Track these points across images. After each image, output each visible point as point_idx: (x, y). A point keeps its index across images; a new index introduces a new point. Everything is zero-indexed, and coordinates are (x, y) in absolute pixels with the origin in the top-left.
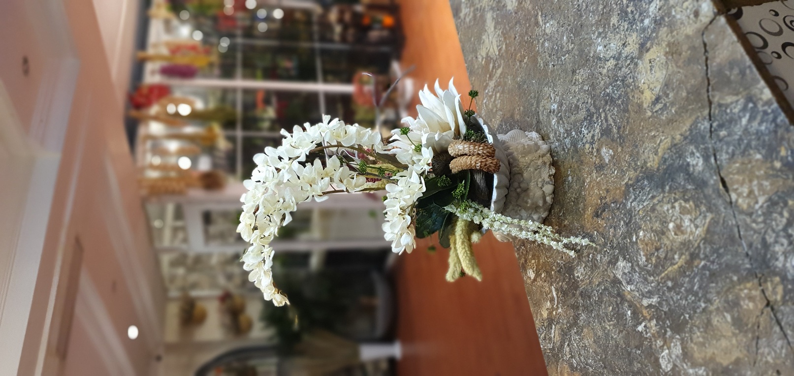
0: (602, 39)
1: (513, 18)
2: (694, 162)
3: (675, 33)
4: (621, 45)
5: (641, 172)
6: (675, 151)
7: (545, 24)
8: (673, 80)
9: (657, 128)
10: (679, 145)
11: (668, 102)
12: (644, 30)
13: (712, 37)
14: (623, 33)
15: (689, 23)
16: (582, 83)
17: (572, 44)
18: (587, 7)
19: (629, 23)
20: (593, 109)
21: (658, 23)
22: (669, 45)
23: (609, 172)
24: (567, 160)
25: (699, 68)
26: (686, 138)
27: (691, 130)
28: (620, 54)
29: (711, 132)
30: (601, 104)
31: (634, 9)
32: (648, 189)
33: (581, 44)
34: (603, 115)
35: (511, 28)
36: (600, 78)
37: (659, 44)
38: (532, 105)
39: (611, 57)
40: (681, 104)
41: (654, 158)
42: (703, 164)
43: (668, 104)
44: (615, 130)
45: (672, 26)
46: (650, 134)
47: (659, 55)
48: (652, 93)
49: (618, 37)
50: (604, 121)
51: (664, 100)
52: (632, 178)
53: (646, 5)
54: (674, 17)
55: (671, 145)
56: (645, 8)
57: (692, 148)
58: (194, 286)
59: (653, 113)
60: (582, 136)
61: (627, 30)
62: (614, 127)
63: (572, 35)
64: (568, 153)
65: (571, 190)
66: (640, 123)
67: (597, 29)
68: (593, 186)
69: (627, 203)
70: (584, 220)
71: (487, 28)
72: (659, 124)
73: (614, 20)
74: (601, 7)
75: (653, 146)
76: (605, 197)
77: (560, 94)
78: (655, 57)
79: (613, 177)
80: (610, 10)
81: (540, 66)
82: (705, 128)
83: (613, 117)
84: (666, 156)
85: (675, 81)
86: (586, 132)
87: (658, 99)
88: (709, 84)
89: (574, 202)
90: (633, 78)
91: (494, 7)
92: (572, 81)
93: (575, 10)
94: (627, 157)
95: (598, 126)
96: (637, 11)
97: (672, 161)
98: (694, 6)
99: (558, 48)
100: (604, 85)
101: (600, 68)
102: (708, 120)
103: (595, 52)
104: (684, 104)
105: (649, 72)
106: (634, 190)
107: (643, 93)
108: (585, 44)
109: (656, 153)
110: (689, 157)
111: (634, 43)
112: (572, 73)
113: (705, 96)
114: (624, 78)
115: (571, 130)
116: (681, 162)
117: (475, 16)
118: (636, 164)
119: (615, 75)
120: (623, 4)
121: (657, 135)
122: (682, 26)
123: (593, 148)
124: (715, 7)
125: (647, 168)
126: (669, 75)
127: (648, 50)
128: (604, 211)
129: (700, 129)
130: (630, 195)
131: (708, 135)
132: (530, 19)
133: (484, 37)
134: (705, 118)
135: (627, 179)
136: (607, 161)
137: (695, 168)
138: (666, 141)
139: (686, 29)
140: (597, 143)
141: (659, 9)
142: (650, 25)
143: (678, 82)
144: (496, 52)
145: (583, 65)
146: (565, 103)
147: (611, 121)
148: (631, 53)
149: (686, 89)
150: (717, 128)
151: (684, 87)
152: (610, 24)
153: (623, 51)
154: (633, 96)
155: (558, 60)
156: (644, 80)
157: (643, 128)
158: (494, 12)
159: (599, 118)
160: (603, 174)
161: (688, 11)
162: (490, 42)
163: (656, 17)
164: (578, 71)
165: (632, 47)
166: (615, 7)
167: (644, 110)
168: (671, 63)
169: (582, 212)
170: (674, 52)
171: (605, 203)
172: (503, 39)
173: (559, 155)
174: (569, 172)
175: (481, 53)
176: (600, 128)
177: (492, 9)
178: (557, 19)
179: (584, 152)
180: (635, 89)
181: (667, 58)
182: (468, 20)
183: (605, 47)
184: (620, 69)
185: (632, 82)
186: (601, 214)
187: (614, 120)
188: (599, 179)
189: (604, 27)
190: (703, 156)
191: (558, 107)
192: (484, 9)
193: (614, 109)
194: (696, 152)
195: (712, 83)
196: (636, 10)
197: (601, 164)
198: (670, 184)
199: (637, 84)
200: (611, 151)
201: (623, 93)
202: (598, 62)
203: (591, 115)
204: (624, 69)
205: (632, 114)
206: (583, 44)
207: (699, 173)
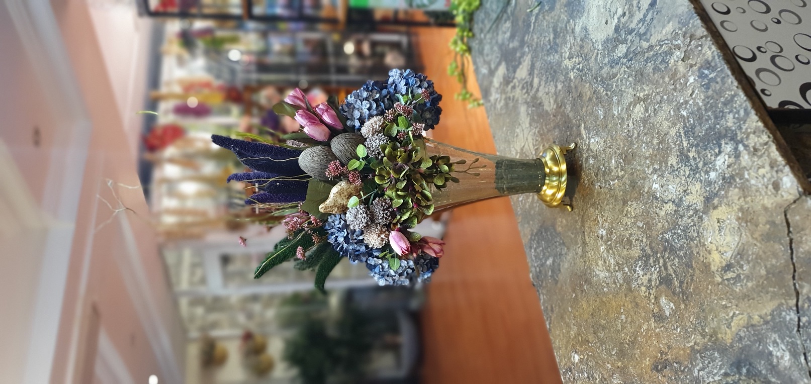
0: (658, 176)
1: (551, 120)
2: (779, 354)
3: (749, 199)
4: (682, 191)
5: (709, 340)
6: (752, 332)
7: (589, 139)
8: (748, 251)
9: (729, 298)
10: (758, 328)
11: (743, 274)
12: (710, 183)
13: (798, 218)
14: (684, 178)
15: (766, 193)
16: (634, 217)
17: (622, 170)
18: (639, 135)
19: (691, 169)
20: (649, 252)
21: (728, 181)
22: (741, 209)
23: (670, 326)
24: (620, 296)
25: (781, 249)
26: (766, 323)
27: (772, 314)
28: (681, 200)
29: (799, 326)
30: (659, 248)
31: (697, 156)
32: (720, 363)
33: (632, 174)
34: (661, 261)
35: (549, 131)
36: (657, 219)
37: (729, 205)
38: (576, 222)
39: (670, 200)
40: (759, 282)
41: (726, 330)
42: (789, 360)
43: (742, 277)
44: (676, 283)
45: (745, 189)
46: (720, 302)
47: (729, 217)
48: (722, 258)
49: (678, 180)
50: (663, 268)
51: (738, 270)
52: (699, 344)
53: (711, 156)
54: (747, 180)
55: (748, 324)
56: (711, 159)
57: (775, 336)
58: (214, 325)
59: (723, 280)
60: (637, 276)
61: (689, 177)
62: (676, 279)
63: (621, 161)
64: (620, 289)
65: (625, 331)
66: (707, 285)
67: (653, 164)
68: (652, 336)
69: (694, 370)
70: (642, 370)
71: (521, 122)
72: (731, 295)
73: (673, 160)
74: (655, 141)
75: (724, 316)
76: (667, 353)
77: (609, 221)
78: (725, 219)
79: (675, 334)
80: (667, 148)
81: (584, 182)
82: (791, 319)
83: (673, 267)
84: (742, 334)
85: (750, 253)
86: (641, 273)
87: (728, 267)
88: (795, 271)
89: (628, 345)
90: (698, 233)
91: (529, 102)
92: (623, 211)
93: (624, 134)
94: (692, 318)
95: (656, 272)
96: (701, 159)
97: (749, 343)
98: (772, 177)
99: (606, 169)
100: (662, 228)
101: (656, 208)
102: (796, 312)
103: (650, 188)
104: (763, 283)
105: (717, 232)
106: (702, 357)
107: (710, 254)
108: (637, 175)
109: (729, 326)
110: (771, 345)
111: (698, 193)
112: (624, 204)
113: (791, 283)
114: (686, 229)
115: (623, 264)
116: (761, 347)
117: (507, 104)
118: (704, 330)
119: (674, 221)
120: (683, 146)
121: (729, 307)
122: (758, 194)
123: (649, 293)
124: (799, 186)
125: (717, 339)
126: (743, 244)
127: (715, 208)
128: (666, 368)
129: (785, 318)
130: (698, 361)
131: (796, 329)
132: (572, 128)
133: (518, 130)
134: (791, 308)
135: (693, 342)
136: (667, 313)
137: (780, 361)
138: (740, 316)
139: (763, 199)
140: (654, 290)
141: (729, 166)
142: (717, 180)
143: (754, 256)
144: (532, 151)
145: (635, 198)
146: (615, 233)
147: (671, 271)
148: (695, 204)
149: (766, 267)
150: (807, 324)
151: (762, 264)
152: (667, 163)
153: (684, 199)
154: (698, 253)
155: (605, 183)
156: (712, 239)
157: (711, 292)
158: (528, 107)
159: (657, 263)
160: (662, 326)
161: (766, 180)
162: (525, 139)
163: (725, 174)
164: (629, 203)
165: (695, 197)
166: (673, 146)
167: (712, 273)
168: (746, 232)
169: (638, 359)
170: (749, 220)
171: (667, 359)
172: (539, 139)
173: (610, 287)
174: (622, 310)
175: (515, 146)
176: (659, 274)
177: (526, 103)
178: (604, 137)
179: (639, 294)
180: (701, 246)
181: (740, 224)
182: (499, 106)
183: (662, 187)
184: (682, 217)
185: (696, 237)
186: (662, 370)
187: (675, 271)
188: (658, 330)
189: (661, 164)
190: (790, 351)
191: (607, 235)
192: (517, 100)
193: (674, 258)
194: (781, 344)
195: (799, 270)
196: (699, 157)
197: (661, 315)
198: (747, 367)
199: (702, 241)
200: (672, 304)
201: (685, 245)
202: (654, 201)
203: (648, 257)
204: (686, 219)
205: (698, 272)
206: (635, 174)
207: (785, 368)
